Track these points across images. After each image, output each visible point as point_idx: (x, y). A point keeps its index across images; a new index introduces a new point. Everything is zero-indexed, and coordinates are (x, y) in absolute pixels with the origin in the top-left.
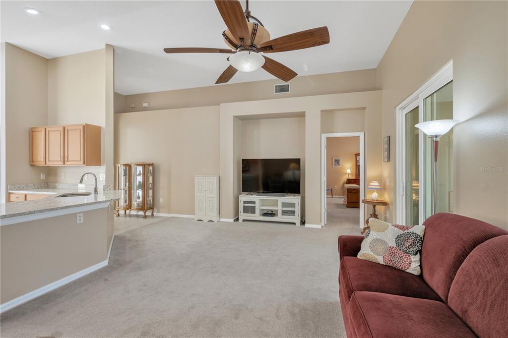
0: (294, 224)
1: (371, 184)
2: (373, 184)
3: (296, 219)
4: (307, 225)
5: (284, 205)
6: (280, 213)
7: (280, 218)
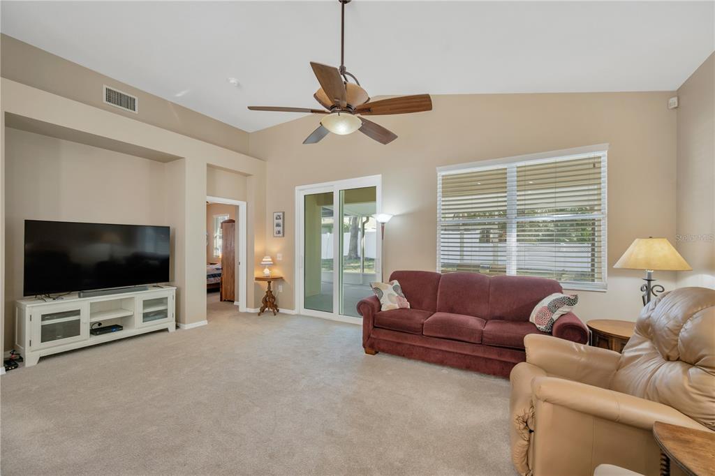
0: (166, 330)
1: (264, 260)
2: (266, 260)
3: (169, 322)
4: (187, 327)
5: (147, 303)
6: (138, 318)
7: (139, 326)
